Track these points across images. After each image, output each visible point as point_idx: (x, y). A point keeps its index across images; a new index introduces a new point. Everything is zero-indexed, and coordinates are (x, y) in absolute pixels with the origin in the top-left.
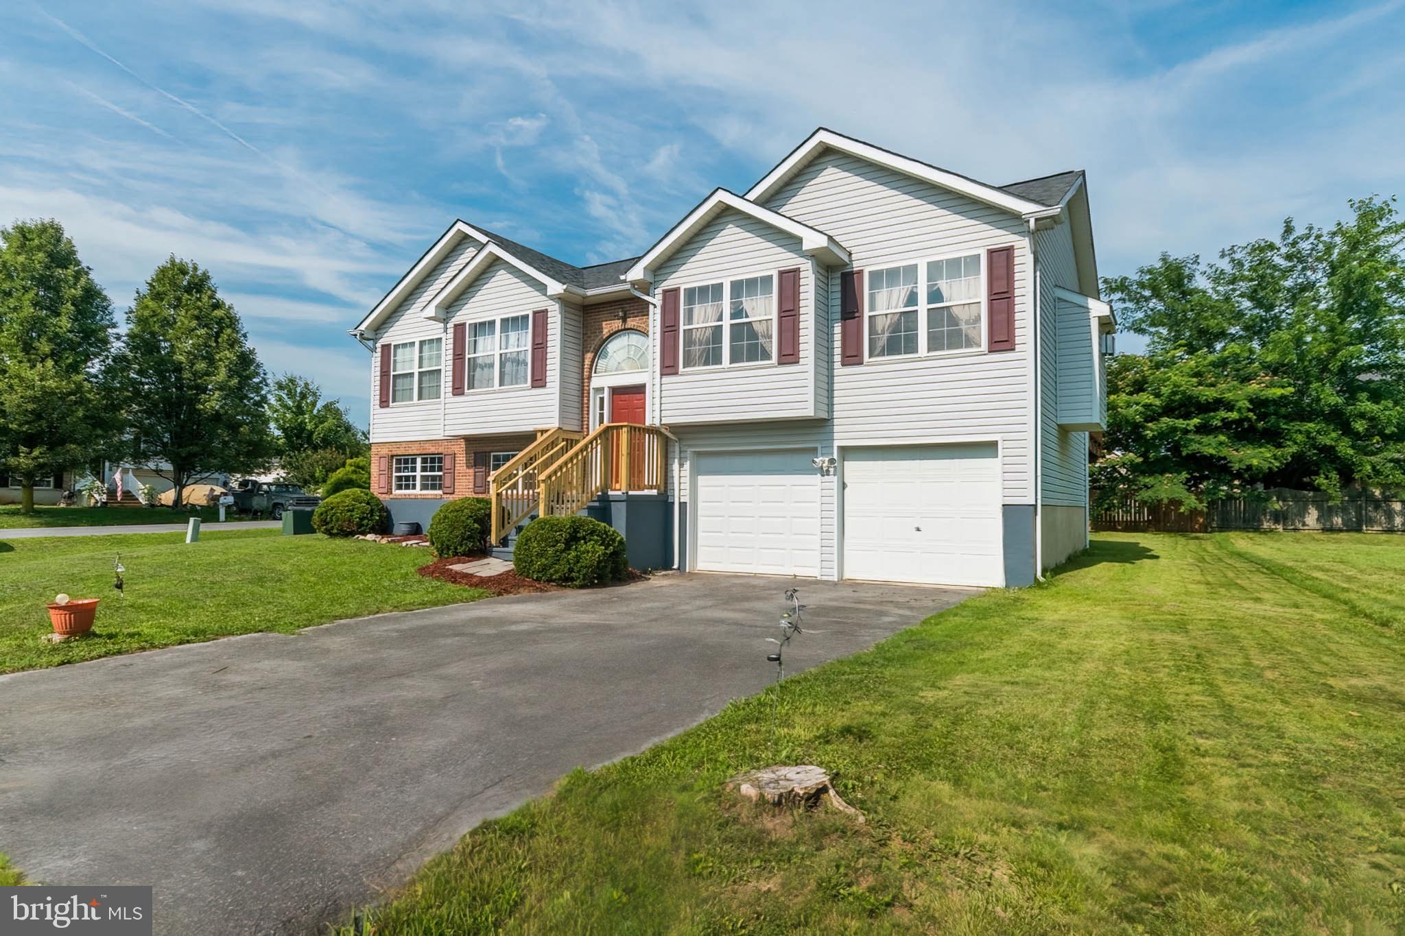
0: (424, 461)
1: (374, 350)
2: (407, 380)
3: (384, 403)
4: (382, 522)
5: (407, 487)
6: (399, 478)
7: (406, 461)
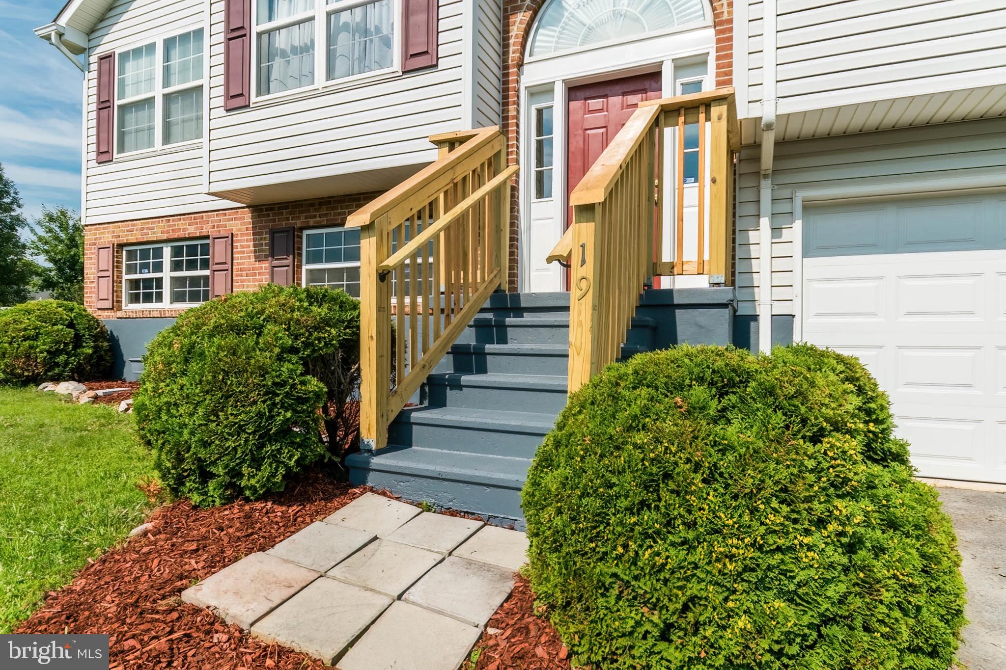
0: (177, 252)
1: (85, 68)
2: (144, 114)
3: (104, 156)
4: (101, 358)
5: (148, 298)
6: (135, 284)
7: (145, 254)
